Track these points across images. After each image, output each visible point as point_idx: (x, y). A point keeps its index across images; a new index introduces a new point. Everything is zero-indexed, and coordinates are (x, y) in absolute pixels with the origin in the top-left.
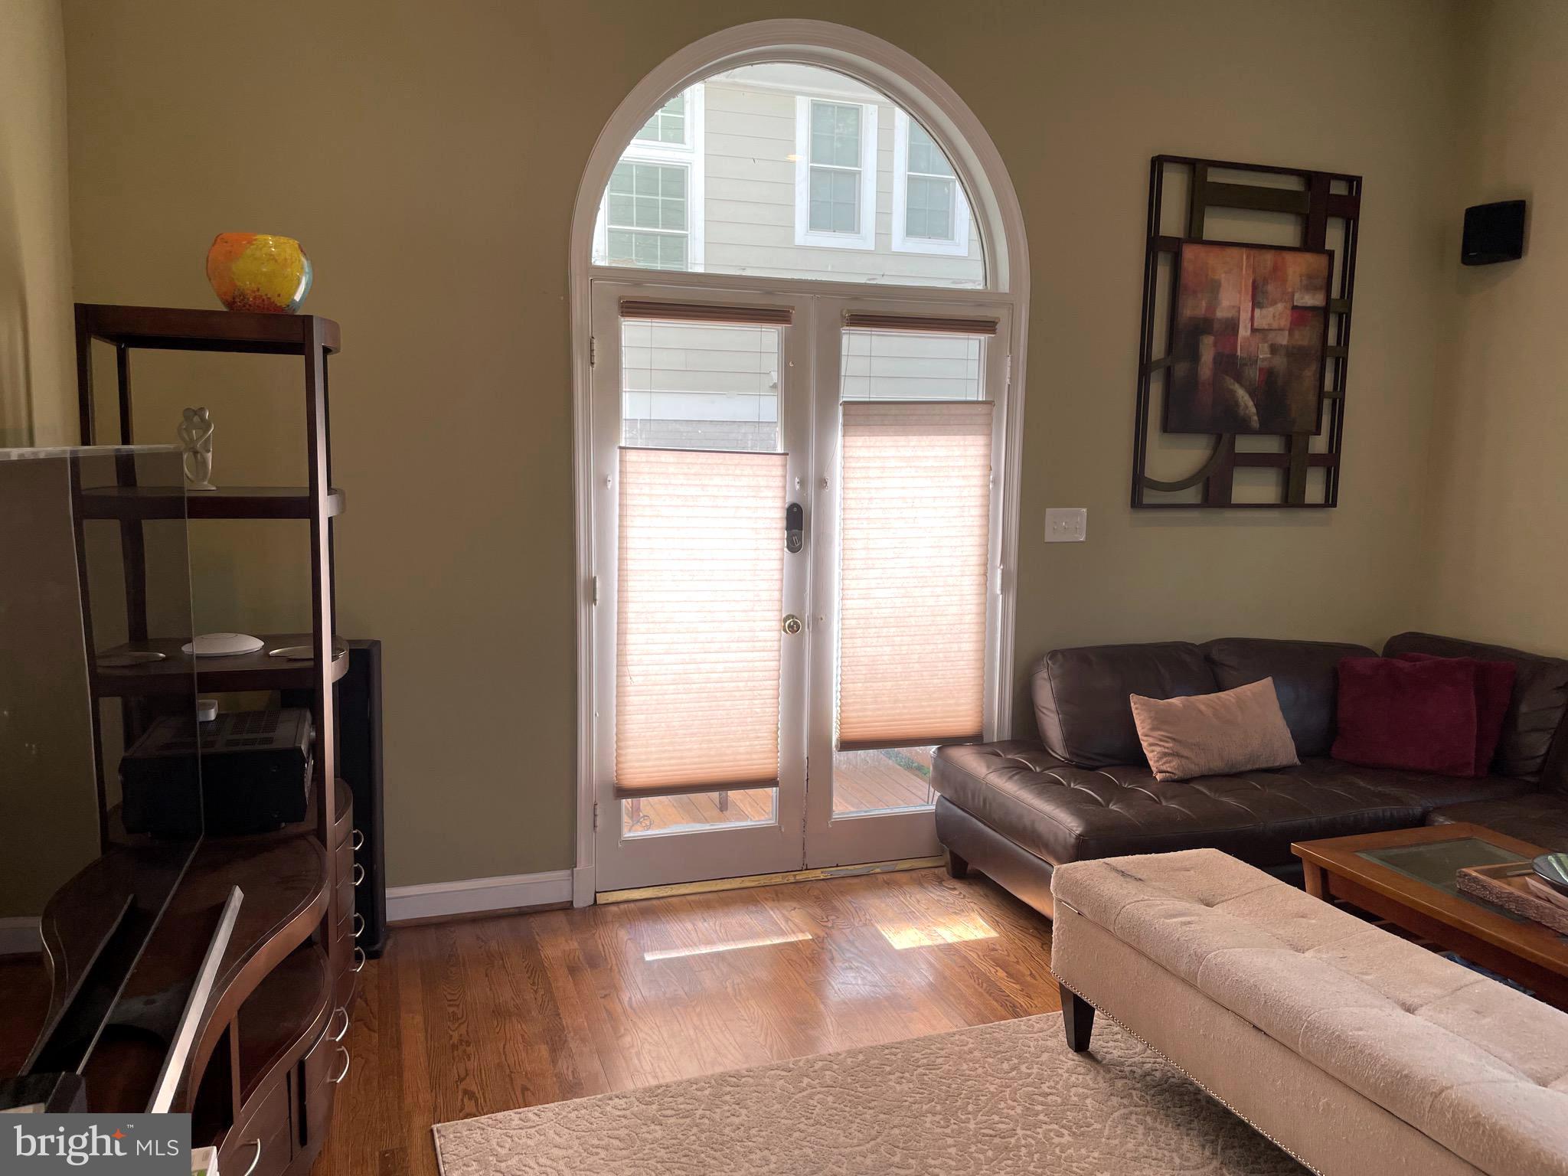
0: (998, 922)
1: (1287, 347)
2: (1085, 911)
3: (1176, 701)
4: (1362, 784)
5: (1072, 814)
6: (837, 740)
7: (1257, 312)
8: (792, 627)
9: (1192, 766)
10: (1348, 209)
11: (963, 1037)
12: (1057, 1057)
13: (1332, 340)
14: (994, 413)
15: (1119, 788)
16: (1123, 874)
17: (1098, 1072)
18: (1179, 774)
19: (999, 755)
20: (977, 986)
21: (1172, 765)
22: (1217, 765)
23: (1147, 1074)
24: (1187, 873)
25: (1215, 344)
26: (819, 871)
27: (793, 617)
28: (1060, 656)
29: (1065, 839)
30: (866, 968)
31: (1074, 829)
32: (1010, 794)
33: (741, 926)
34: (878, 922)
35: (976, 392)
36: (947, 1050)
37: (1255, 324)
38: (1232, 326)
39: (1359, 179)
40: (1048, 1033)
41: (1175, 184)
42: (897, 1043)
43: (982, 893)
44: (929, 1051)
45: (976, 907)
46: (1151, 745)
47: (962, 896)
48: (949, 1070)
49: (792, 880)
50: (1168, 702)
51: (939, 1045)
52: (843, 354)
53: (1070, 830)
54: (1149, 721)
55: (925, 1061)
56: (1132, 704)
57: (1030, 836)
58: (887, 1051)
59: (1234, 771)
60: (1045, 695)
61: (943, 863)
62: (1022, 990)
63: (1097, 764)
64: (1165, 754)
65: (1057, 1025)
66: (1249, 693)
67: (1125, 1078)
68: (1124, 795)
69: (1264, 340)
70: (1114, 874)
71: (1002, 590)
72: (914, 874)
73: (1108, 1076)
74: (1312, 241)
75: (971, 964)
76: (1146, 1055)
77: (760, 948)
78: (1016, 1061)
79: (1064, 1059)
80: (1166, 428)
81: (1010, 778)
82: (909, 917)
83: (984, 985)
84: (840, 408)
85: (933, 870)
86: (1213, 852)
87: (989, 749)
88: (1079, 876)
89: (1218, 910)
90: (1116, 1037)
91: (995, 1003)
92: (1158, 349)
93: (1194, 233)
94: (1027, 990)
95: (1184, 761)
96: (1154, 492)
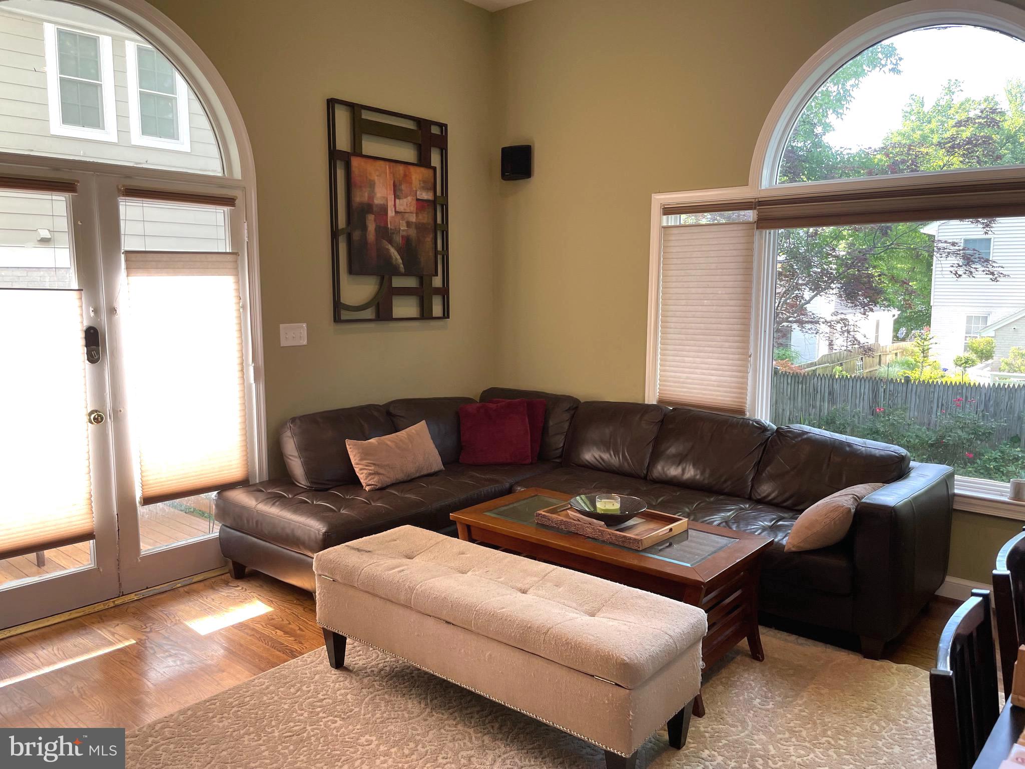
0: (272, 601)
1: (415, 223)
2: (338, 578)
3: (373, 440)
4: (478, 475)
5: (318, 520)
6: (140, 498)
7: (397, 201)
8: (97, 419)
9: (387, 479)
10: (441, 143)
11: (261, 680)
12: (325, 675)
13: (439, 221)
14: (239, 262)
15: (344, 499)
16: (358, 550)
17: (352, 677)
18: (379, 486)
19: (263, 491)
20: (265, 645)
21: (375, 480)
22: (400, 476)
23: (382, 670)
24: (395, 542)
25: (375, 220)
26: (133, 595)
27: (96, 411)
28: (298, 421)
29: (316, 537)
30: (182, 653)
31: (321, 529)
32: (273, 514)
33: (75, 646)
34: (186, 620)
35: (225, 246)
36: (251, 691)
37: (397, 209)
38: (384, 209)
39: (446, 126)
40: (317, 662)
41: (342, 117)
42: (214, 696)
43: (258, 585)
44: (239, 695)
45: (255, 595)
46: (361, 469)
47: (244, 590)
48: (255, 704)
49: (112, 605)
50: (369, 442)
51: (245, 690)
52: (121, 218)
53: (319, 530)
54: (359, 455)
55: (237, 702)
56: (347, 446)
57: (290, 539)
58: (208, 704)
59: (409, 479)
60: (291, 447)
61: (227, 571)
62: (296, 640)
63: (330, 487)
64: (370, 474)
65: (322, 656)
66: (413, 431)
67: (369, 676)
68: (349, 504)
69: (403, 219)
70: (353, 551)
71: (255, 380)
72: (207, 583)
73: (358, 678)
74: (423, 161)
75: (257, 632)
76: (379, 659)
77: (94, 658)
78: (299, 685)
79: (329, 675)
80: (351, 271)
81: (273, 504)
82: (209, 611)
83: (270, 643)
84: (123, 256)
85: (220, 577)
86: (408, 527)
87: (255, 488)
88: (331, 557)
89: (416, 560)
90: (359, 653)
91: (278, 653)
92: (342, 222)
93: (356, 150)
94: (298, 639)
95: (381, 477)
96: (347, 312)
